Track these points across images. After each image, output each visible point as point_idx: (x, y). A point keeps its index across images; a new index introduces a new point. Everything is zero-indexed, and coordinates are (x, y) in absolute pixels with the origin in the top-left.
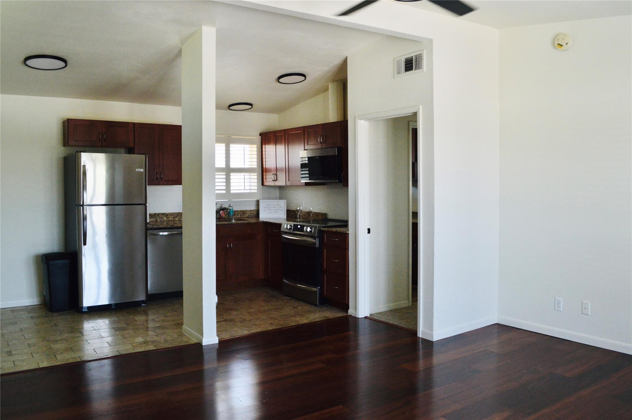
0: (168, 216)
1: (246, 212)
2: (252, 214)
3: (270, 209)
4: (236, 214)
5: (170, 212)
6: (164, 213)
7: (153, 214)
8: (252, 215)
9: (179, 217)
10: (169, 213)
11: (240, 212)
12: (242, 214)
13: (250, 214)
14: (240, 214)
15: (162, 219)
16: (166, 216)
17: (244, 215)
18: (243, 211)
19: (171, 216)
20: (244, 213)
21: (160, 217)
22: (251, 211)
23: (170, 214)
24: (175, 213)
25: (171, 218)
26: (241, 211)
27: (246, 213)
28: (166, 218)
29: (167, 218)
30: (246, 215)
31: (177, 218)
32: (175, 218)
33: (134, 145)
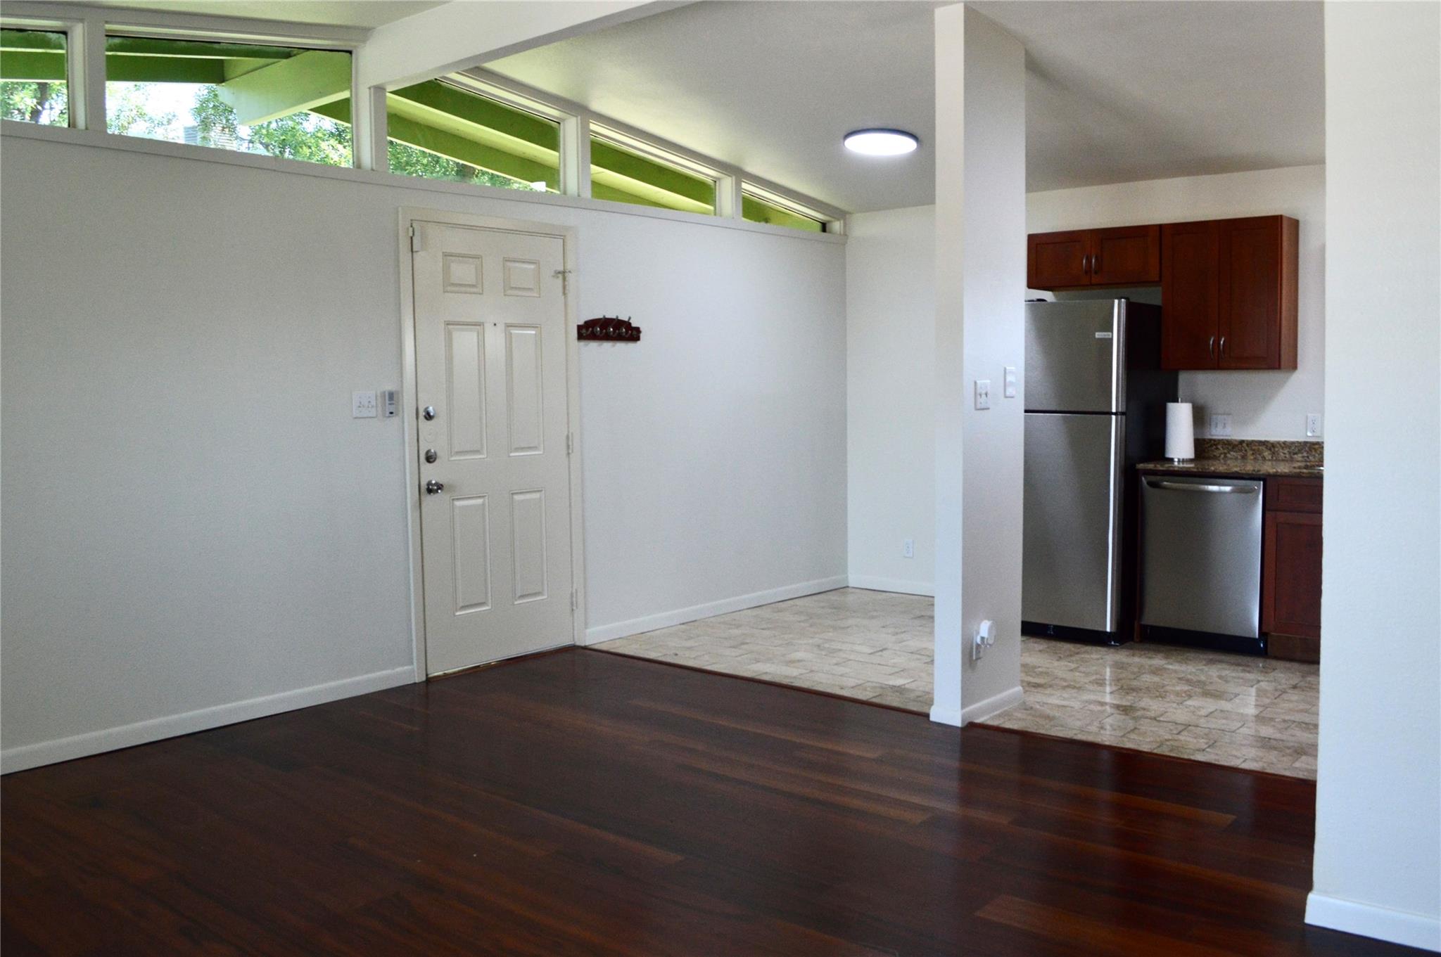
0: (1276, 449)
5: (1282, 439)
6: (1266, 441)
7: (1236, 440)
9: (1305, 454)
10: (1279, 443)
15: (1260, 454)
16: (1270, 450)
19: (1283, 448)
21: (1254, 450)
23: (1281, 446)
24: (1293, 443)
25: (1284, 454)
28: (1269, 452)
29: (1274, 453)
31: (1300, 455)
32: (1294, 454)
33: (1160, 277)
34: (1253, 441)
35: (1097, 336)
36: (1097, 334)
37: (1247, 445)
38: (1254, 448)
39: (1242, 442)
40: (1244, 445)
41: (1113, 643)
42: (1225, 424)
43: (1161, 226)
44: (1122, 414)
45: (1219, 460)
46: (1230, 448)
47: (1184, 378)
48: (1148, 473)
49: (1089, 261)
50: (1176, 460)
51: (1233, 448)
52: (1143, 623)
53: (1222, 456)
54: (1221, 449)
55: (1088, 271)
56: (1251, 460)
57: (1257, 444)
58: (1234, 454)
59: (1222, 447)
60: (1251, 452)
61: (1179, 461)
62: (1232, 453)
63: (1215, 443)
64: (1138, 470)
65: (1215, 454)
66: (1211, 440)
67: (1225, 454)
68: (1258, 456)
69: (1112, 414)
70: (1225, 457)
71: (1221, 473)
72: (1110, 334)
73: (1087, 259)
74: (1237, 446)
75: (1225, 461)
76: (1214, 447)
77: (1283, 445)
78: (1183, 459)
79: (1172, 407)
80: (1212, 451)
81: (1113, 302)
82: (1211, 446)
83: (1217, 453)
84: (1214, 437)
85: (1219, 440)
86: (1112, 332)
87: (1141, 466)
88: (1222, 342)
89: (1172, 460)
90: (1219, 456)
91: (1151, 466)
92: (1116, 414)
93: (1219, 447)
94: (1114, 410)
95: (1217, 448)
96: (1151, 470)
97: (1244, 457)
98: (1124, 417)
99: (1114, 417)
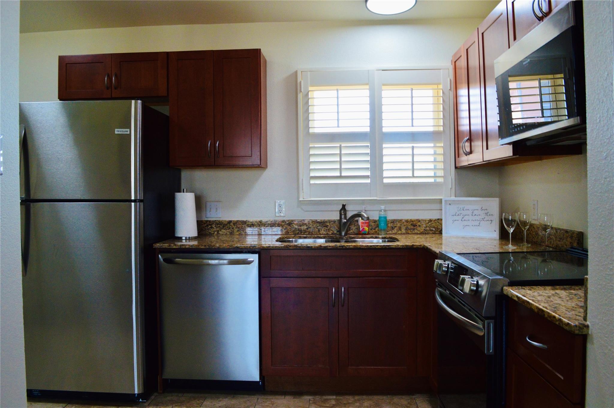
1: (419, 224)
2: (434, 227)
3: (466, 218)
4: (395, 227)
8: (434, 229)
11: (405, 223)
12: (409, 227)
13: (428, 228)
14: (405, 227)
16: (250, 227)
17: (414, 229)
18: (412, 221)
20: (414, 225)
21: (239, 228)
22: (430, 221)
24: (266, 221)
26: (407, 221)
27: (420, 226)
30: (419, 228)
33: (168, 94)
34: (238, 221)
35: (116, 133)
36: (116, 130)
37: (234, 224)
38: (239, 226)
39: (230, 222)
40: (232, 224)
41: (141, 400)
42: (216, 208)
43: (168, 54)
44: (141, 201)
45: (214, 236)
46: (221, 227)
47: (186, 175)
48: (163, 251)
49: (110, 78)
50: (184, 238)
51: (223, 227)
52: (164, 377)
53: (216, 233)
54: (215, 228)
55: (109, 87)
56: (237, 235)
57: (240, 223)
58: (225, 231)
59: (215, 226)
60: (237, 230)
61: (186, 239)
62: (223, 230)
63: (210, 223)
64: (155, 249)
65: (210, 231)
66: (207, 221)
67: (218, 231)
68: (242, 232)
69: (131, 201)
70: (218, 233)
71: (224, 248)
72: (128, 130)
73: (108, 76)
74: (226, 225)
75: (218, 237)
76: (210, 226)
77: (259, 223)
78: (189, 238)
79: (178, 195)
80: (208, 229)
81: (131, 102)
82: (207, 226)
83: (211, 231)
84: (209, 219)
85: (213, 221)
86: (130, 128)
87: (158, 245)
88: (217, 145)
89: (180, 239)
90: (214, 233)
91: (166, 245)
92: (135, 201)
93: (213, 226)
94: (133, 198)
95: (212, 227)
96: (165, 248)
97: (232, 233)
98: (142, 204)
99: (133, 204)
